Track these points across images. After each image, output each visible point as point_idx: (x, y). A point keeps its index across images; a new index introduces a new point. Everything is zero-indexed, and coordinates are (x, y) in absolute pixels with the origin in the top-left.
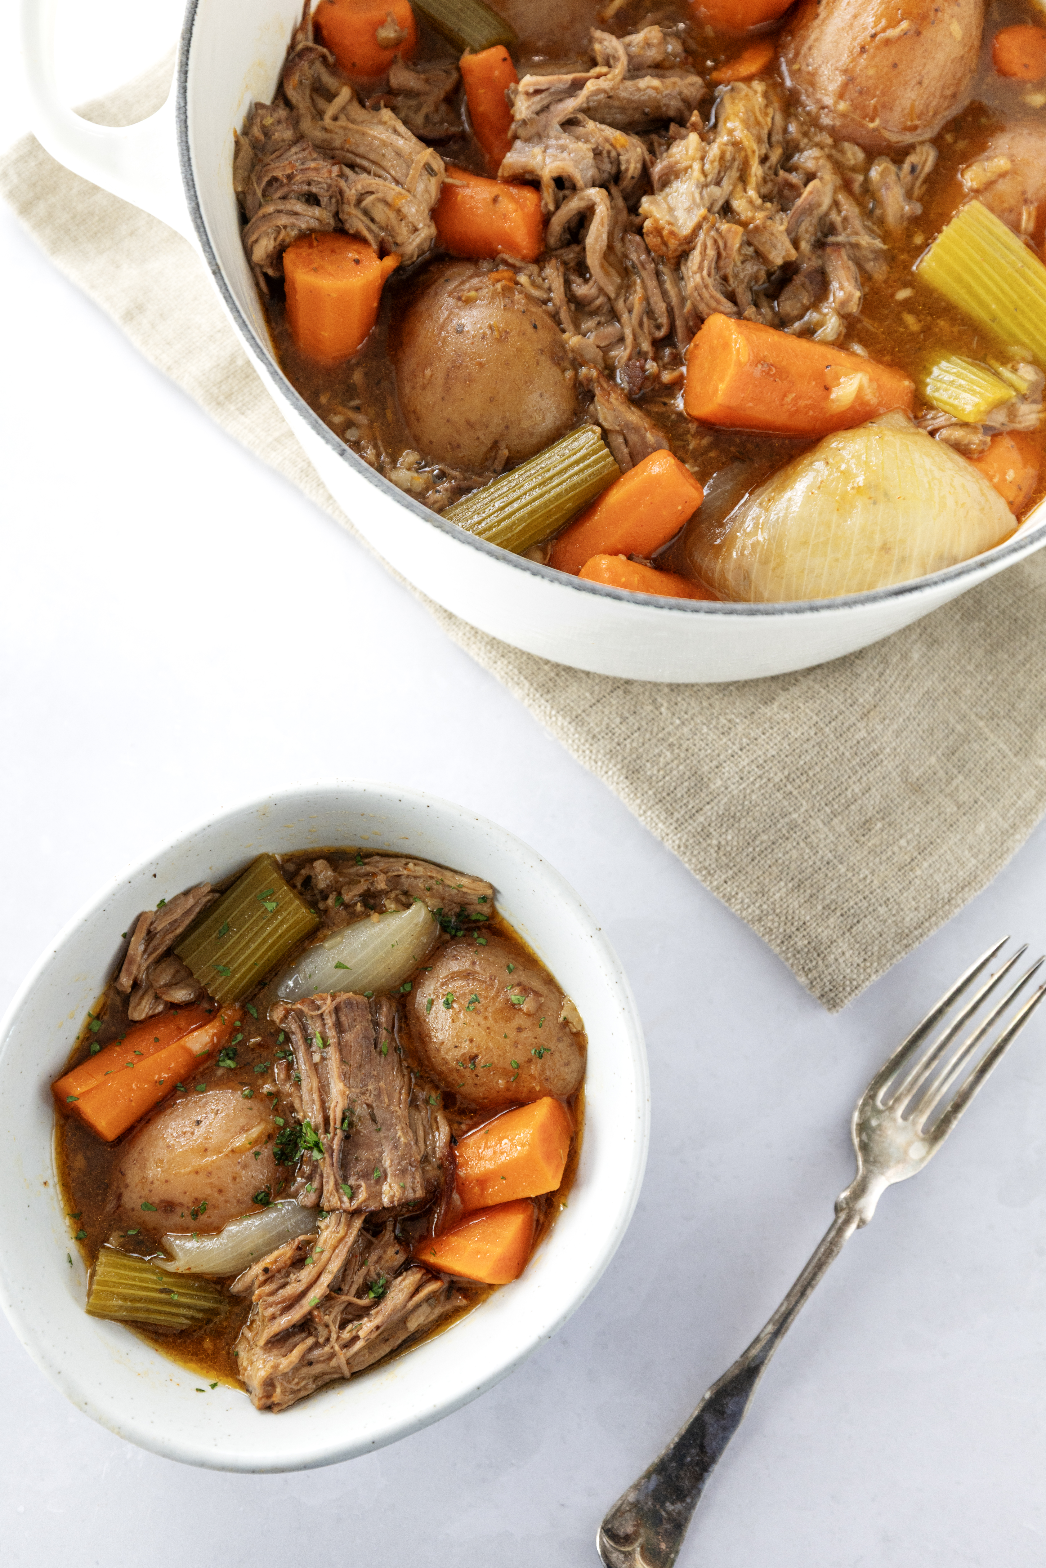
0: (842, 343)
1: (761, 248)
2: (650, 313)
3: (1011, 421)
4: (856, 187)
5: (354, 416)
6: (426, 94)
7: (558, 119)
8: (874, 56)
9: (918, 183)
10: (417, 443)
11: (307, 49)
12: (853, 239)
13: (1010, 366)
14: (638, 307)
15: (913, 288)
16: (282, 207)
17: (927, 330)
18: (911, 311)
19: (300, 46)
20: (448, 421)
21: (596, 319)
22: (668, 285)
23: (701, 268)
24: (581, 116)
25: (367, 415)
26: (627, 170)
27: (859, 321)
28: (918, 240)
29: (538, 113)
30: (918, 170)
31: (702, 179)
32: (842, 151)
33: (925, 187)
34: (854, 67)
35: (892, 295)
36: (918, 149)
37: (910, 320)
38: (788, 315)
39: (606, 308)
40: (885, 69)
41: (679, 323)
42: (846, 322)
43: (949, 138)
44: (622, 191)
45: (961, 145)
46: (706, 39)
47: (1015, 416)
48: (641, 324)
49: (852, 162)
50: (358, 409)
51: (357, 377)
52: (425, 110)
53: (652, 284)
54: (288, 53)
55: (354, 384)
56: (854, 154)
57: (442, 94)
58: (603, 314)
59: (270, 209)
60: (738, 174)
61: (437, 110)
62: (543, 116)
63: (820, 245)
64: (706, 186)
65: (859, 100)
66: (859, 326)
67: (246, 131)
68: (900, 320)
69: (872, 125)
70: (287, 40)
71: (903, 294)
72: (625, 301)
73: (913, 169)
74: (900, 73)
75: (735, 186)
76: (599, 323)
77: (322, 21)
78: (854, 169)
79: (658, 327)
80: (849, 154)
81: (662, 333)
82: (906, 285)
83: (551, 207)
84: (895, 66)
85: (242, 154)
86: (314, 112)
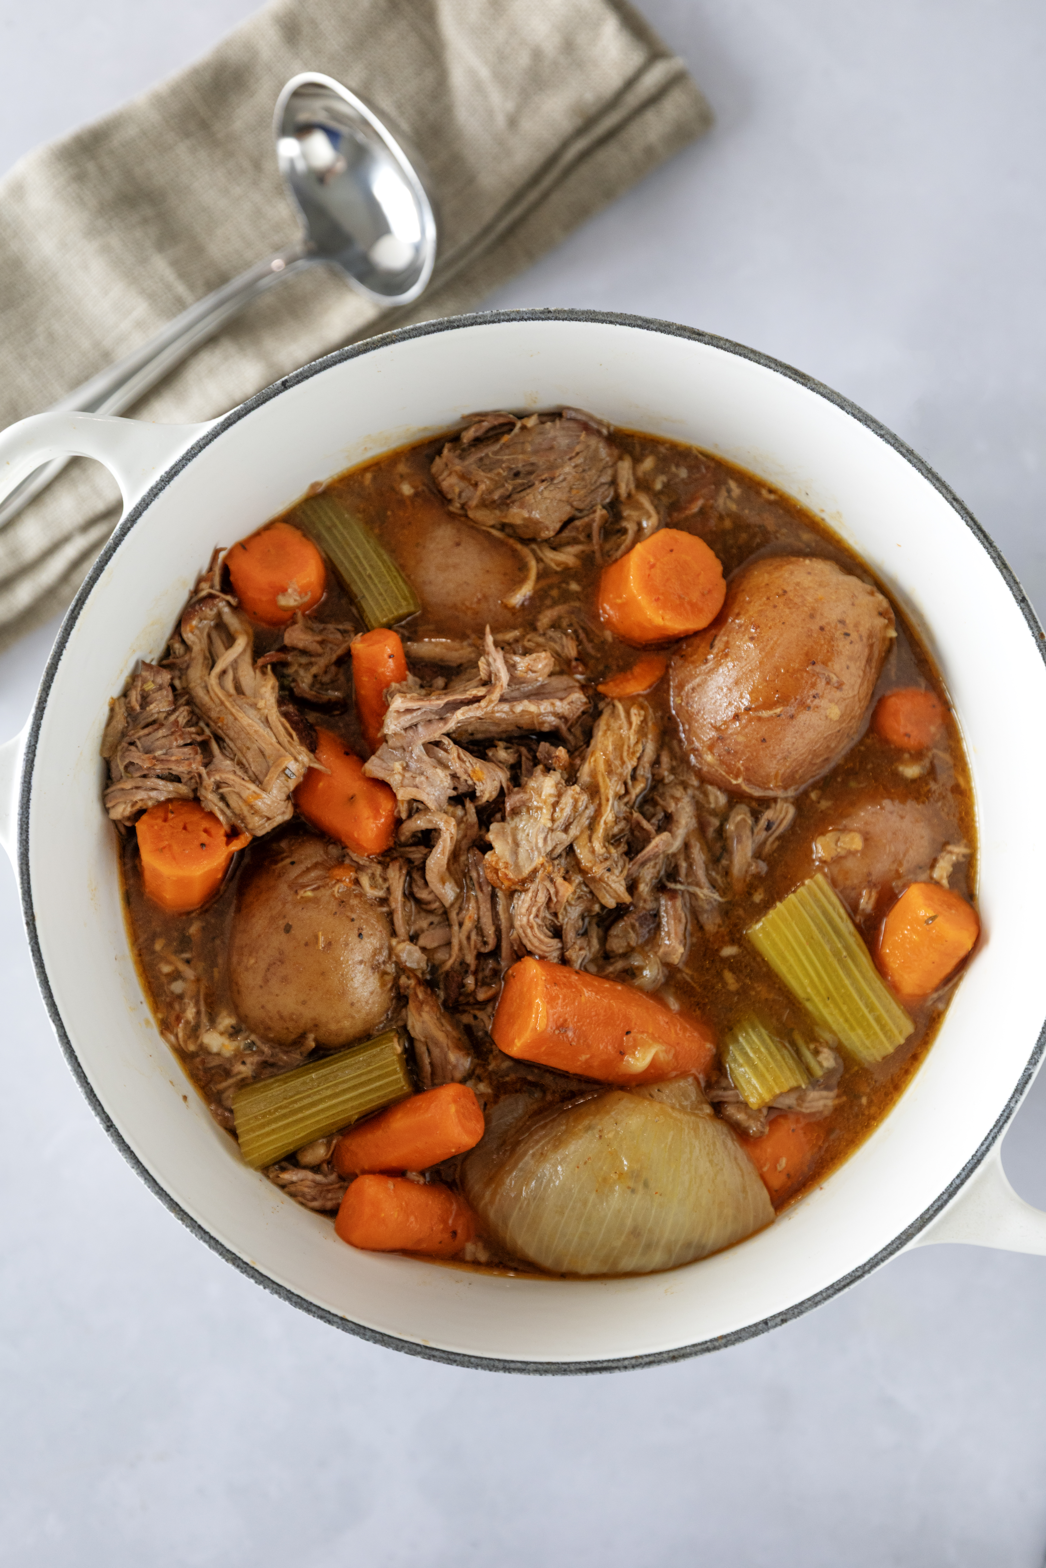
0: (656, 995)
1: (596, 892)
2: (479, 929)
3: (798, 1105)
4: (711, 832)
5: (182, 967)
6: (319, 655)
7: (423, 741)
8: (746, 726)
9: (771, 839)
10: (236, 1009)
11: (211, 596)
12: (693, 889)
13: (812, 1046)
14: (468, 925)
15: (740, 946)
16: (140, 784)
17: (743, 992)
18: (732, 970)
19: (203, 593)
20: (263, 1007)
21: (432, 918)
22: (500, 908)
23: (529, 911)
24: (446, 741)
25: (195, 969)
26: (481, 796)
27: (679, 971)
28: (758, 897)
29: (406, 729)
30: (774, 828)
31: (549, 824)
32: (706, 794)
33: (777, 843)
34: (727, 729)
35: (718, 950)
36: (779, 804)
37: (729, 976)
38: (613, 951)
39: (440, 911)
40: (754, 741)
41: (505, 945)
42: (666, 972)
43: (813, 796)
44: (476, 808)
45: (824, 804)
46: (604, 642)
47: (803, 1101)
48: (468, 938)
49: (712, 806)
50: (188, 962)
51: (194, 929)
52: (314, 670)
53: (485, 907)
54: (191, 598)
55: (189, 937)
56: (716, 797)
57: (334, 657)
58: (437, 915)
59: (128, 785)
60: (587, 822)
61: (326, 672)
62: (411, 733)
63: (660, 888)
64: (552, 830)
65: (726, 757)
66: (679, 976)
67: (125, 694)
68: (719, 975)
69: (734, 782)
70: (191, 586)
71: (729, 951)
72: (458, 914)
73: (768, 827)
74: (767, 747)
75: (582, 832)
76: (432, 923)
77: (232, 567)
78: (714, 813)
79: (485, 943)
80: (712, 799)
81: (486, 950)
82: (733, 942)
83: (404, 815)
84: (764, 740)
85: (114, 723)
86: (208, 655)
